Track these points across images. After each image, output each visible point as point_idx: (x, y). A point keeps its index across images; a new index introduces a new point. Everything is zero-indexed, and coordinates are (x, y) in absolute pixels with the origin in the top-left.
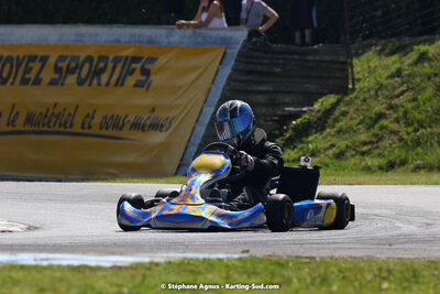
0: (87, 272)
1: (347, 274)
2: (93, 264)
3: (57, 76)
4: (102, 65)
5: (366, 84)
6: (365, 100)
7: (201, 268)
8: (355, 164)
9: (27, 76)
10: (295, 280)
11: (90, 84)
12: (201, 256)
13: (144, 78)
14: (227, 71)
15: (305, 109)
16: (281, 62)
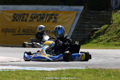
0: (45, 72)
1: (115, 73)
2: (46, 70)
3: (31, 19)
4: (43, 16)
5: (116, 22)
6: (115, 26)
7: (75, 71)
8: (113, 44)
9: (23, 19)
10: (101, 75)
11: (40, 21)
12: (75, 68)
13: (55, 20)
14: (78, 18)
15: (99, 29)
16: (93, 16)
